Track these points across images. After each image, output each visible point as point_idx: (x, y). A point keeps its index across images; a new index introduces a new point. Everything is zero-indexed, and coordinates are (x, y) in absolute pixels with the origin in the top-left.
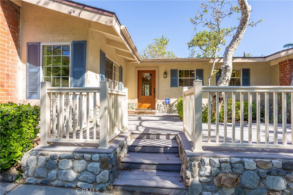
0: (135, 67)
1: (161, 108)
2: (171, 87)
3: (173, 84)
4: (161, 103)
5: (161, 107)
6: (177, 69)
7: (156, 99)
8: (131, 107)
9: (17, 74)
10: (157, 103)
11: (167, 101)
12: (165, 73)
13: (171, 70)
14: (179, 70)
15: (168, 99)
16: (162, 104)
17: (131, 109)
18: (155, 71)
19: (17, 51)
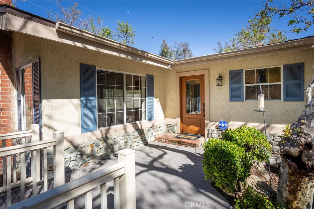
0: (176, 72)
1: (213, 135)
2: (231, 101)
3: (235, 96)
4: (213, 128)
5: (214, 133)
6: (241, 69)
7: (206, 121)
8: (171, 130)
9: (11, 103)
10: (208, 127)
11: (223, 125)
12: (220, 78)
13: (230, 71)
14: (246, 71)
15: (225, 123)
16: (215, 130)
17: (171, 132)
18: (203, 75)
19: (10, 80)
